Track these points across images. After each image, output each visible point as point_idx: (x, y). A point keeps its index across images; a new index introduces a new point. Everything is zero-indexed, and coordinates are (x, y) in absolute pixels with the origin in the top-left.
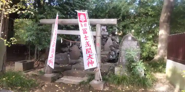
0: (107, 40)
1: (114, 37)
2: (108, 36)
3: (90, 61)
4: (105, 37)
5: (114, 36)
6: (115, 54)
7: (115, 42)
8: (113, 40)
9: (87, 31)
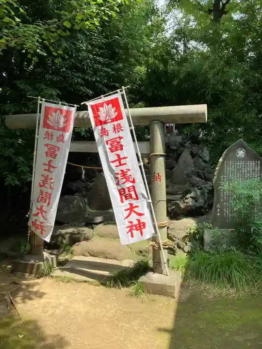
0: (179, 155)
1: (195, 149)
2: (182, 145)
3: (136, 222)
4: (175, 148)
5: (196, 145)
6: (203, 194)
7: (200, 160)
8: (193, 155)
9: (122, 142)
